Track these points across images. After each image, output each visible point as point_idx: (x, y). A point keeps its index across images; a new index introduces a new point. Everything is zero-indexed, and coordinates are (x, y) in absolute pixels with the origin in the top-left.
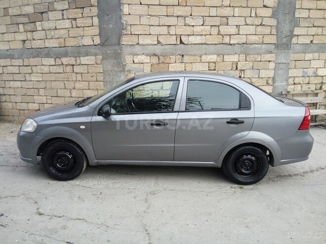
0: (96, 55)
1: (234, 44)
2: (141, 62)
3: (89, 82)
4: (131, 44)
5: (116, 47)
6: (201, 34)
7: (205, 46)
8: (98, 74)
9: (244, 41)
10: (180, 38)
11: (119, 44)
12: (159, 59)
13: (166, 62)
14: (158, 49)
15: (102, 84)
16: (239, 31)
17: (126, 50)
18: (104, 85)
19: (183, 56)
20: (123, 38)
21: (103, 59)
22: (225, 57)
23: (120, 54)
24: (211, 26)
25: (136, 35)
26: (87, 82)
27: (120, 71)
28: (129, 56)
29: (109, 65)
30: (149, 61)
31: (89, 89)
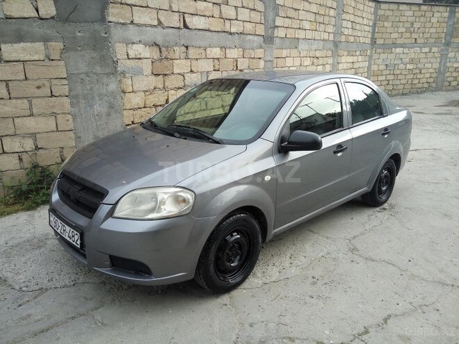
0: (46, 40)
1: (234, 33)
2: (138, 57)
3: (29, 99)
4: (122, 21)
5: (97, 26)
6: (204, 14)
7: (208, 33)
8: (54, 82)
9: (241, 30)
10: (184, 17)
11: (103, 19)
12: (161, 52)
13: (169, 57)
14: (158, 35)
15: (66, 101)
16: (237, 15)
17: (117, 33)
18: (72, 104)
19: (187, 47)
20: (110, 10)
21: (65, 49)
22: (228, 51)
23: (106, 39)
24: (214, 3)
25: (128, 5)
26: (25, 101)
27: (108, 75)
28: (121, 45)
29: (82, 62)
30: (148, 55)
31: (32, 115)
